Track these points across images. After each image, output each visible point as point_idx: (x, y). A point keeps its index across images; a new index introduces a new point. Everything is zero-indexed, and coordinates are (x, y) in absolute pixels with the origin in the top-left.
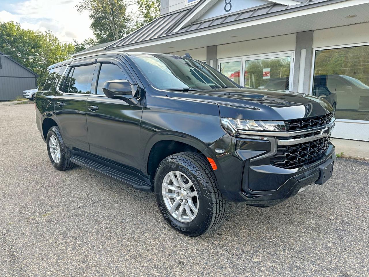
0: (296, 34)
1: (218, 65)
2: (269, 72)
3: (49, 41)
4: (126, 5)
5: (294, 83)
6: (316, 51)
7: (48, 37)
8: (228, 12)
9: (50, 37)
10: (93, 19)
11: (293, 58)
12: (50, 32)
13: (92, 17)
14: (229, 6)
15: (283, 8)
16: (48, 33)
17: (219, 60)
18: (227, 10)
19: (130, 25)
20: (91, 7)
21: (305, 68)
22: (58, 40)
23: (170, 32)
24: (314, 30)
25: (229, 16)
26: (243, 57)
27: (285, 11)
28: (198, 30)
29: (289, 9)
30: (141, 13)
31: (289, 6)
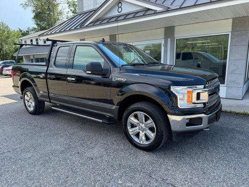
0: (164, 28)
3: (2, 28)
4: (58, 4)
6: (176, 39)
8: (120, 13)
9: (3, 25)
10: (34, 13)
11: (163, 44)
12: (3, 22)
13: (34, 11)
14: (120, 9)
16: (1, 22)
20: (33, 5)
22: (9, 27)
24: (174, 26)
25: (120, 16)
27: (154, 13)
28: (101, 24)
29: (156, 13)
30: (70, 10)
31: (156, 11)
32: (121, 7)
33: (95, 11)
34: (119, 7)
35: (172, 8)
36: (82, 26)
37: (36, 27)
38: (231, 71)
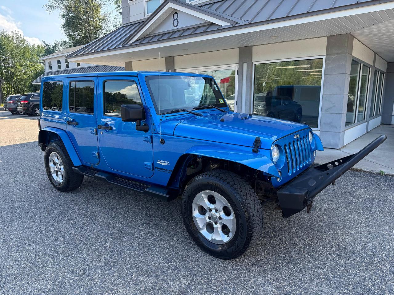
0: (238, 49)
3: (16, 42)
4: (101, 5)
6: (255, 64)
7: (15, 37)
8: (176, 28)
9: (17, 38)
10: (65, 19)
11: (237, 71)
12: (17, 33)
13: (64, 16)
14: (176, 22)
16: (15, 33)
17: (177, 70)
18: (175, 25)
19: (106, 25)
20: (62, 7)
22: (26, 41)
23: (126, 43)
24: (252, 46)
25: (176, 32)
26: (196, 69)
27: (218, 30)
28: (149, 43)
29: (220, 29)
31: (221, 26)
32: (176, 19)
33: (144, 23)
34: (175, 20)
35: (241, 23)
36: (125, 44)
37: (67, 39)
38: (326, 110)
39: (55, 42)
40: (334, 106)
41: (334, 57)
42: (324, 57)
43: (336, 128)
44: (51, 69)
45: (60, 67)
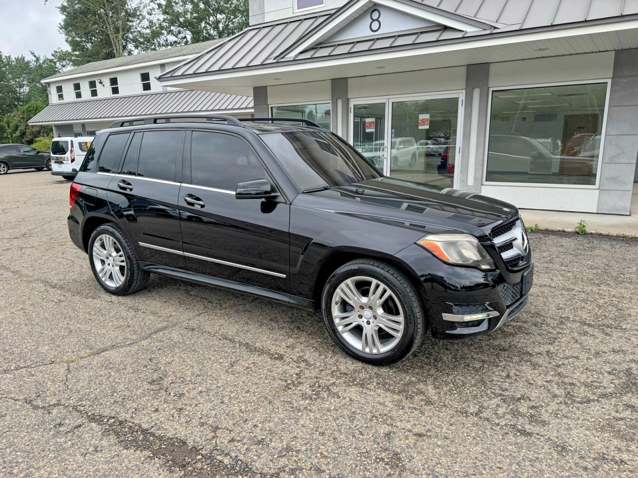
0: (466, 67)
1: (350, 107)
2: (428, 119)
5: (464, 136)
6: (493, 91)
8: (376, 33)
11: (462, 100)
13: (63, 9)
14: (375, 25)
15: (460, 35)
17: (352, 100)
18: (375, 29)
21: (479, 114)
23: (281, 56)
24: (490, 63)
25: (377, 39)
26: (388, 97)
27: (463, 38)
28: (331, 56)
29: (467, 37)
30: (156, 7)
31: (466, 32)
32: (377, 20)
34: (373, 20)
35: (502, 27)
37: (68, 48)
38: (610, 159)
39: (53, 53)
40: (623, 153)
41: (625, 81)
42: (609, 81)
43: (626, 184)
44: (61, 99)
45: (79, 95)
